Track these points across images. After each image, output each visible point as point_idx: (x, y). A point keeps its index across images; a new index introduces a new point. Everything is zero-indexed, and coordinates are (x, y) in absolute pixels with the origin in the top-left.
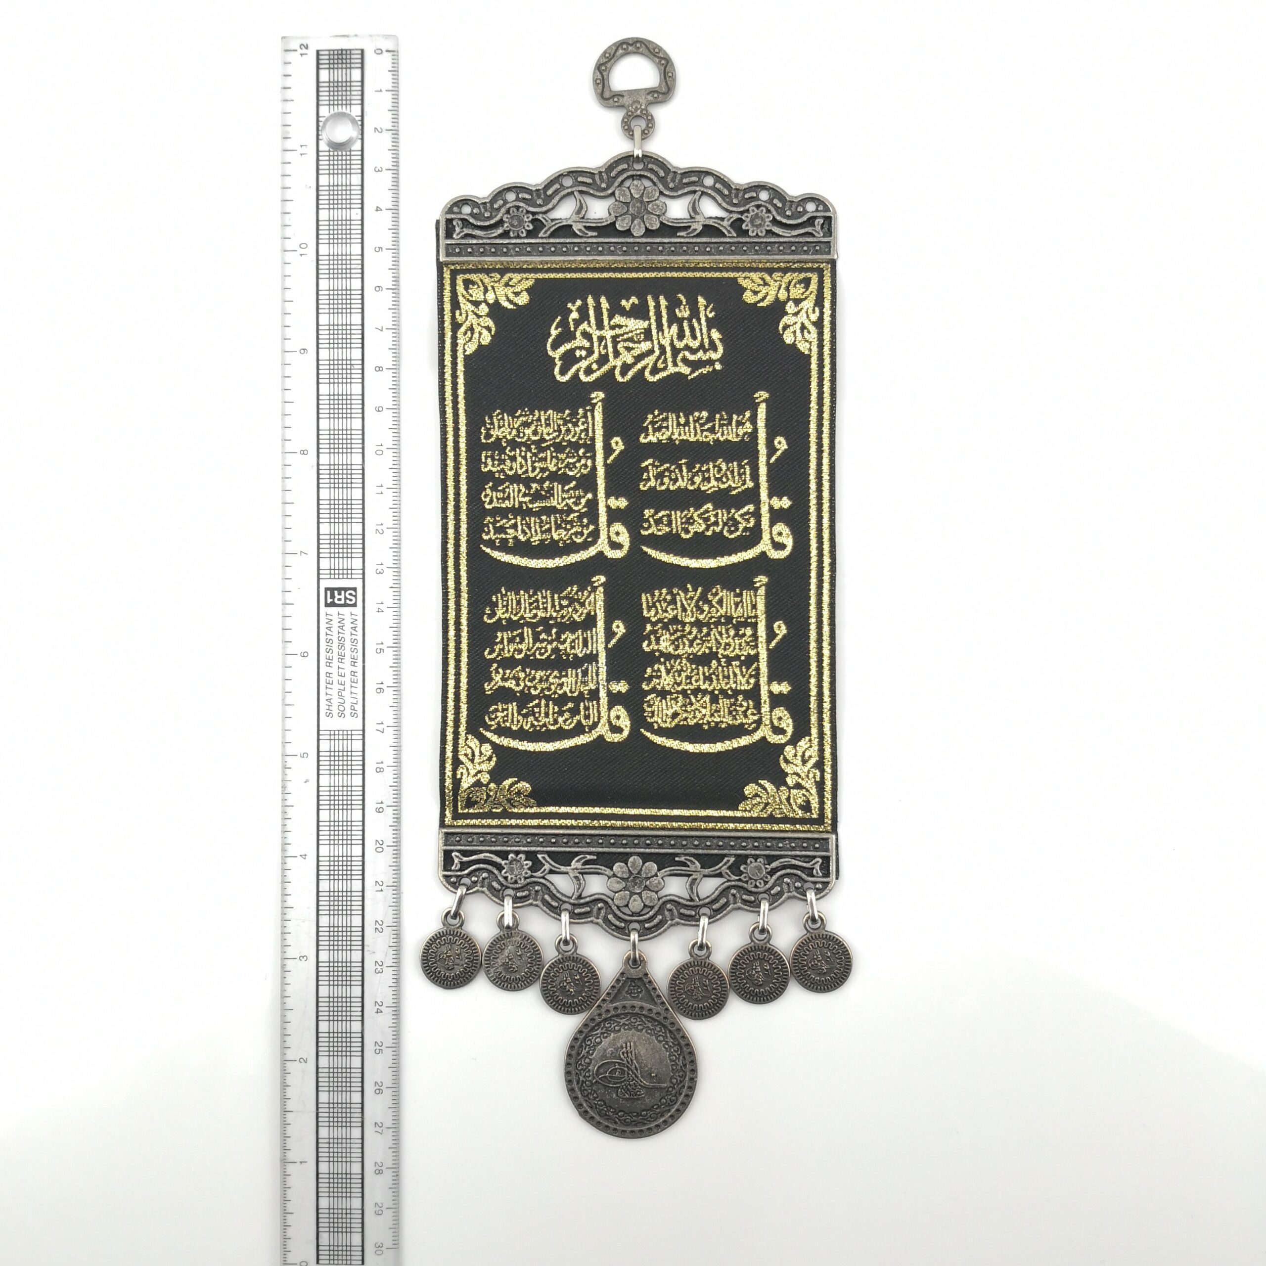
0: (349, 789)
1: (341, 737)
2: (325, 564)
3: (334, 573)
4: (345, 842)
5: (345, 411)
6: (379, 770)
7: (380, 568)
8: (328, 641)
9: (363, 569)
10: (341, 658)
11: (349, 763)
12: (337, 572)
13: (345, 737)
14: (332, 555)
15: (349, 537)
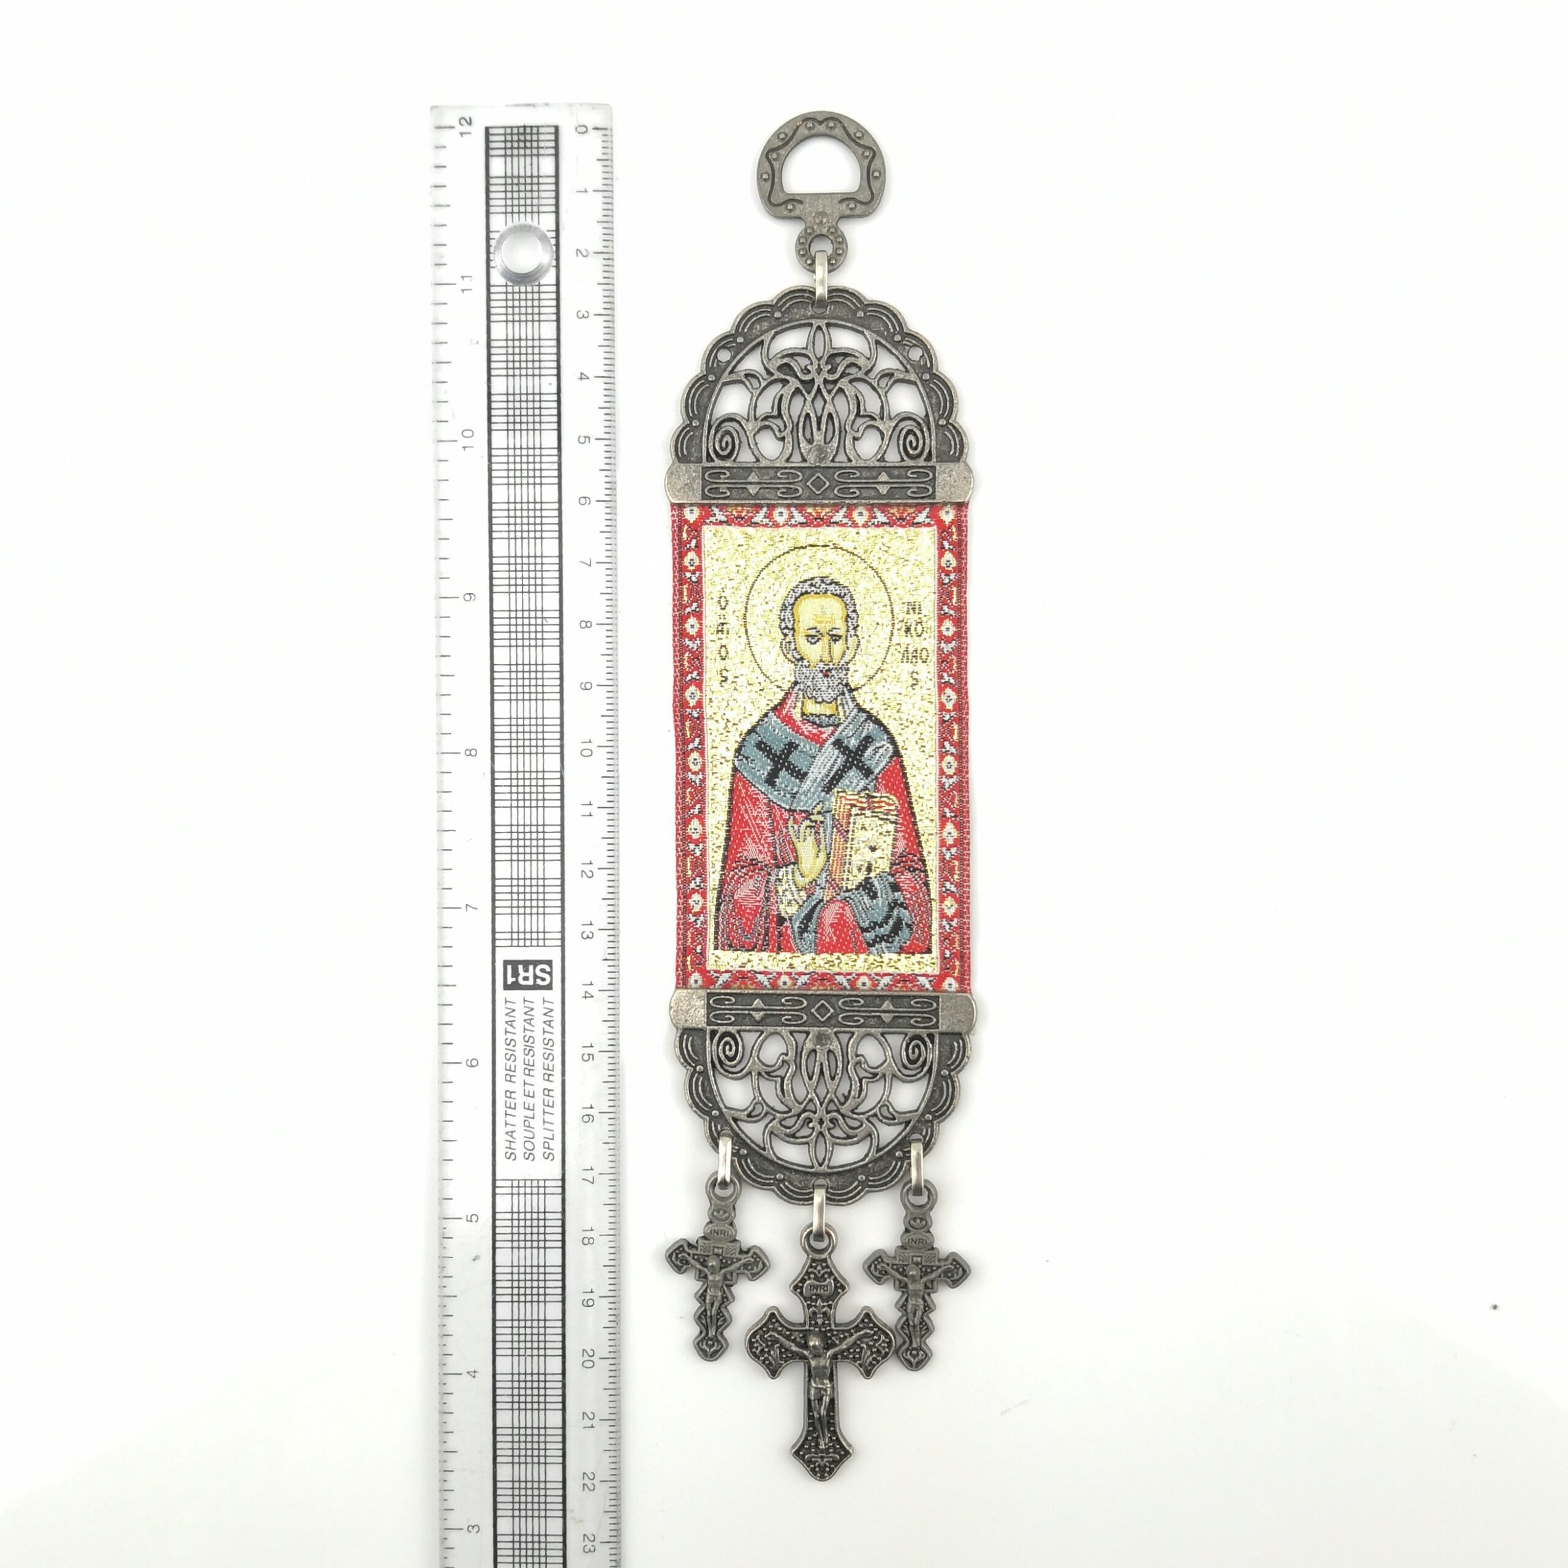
0: (542, 1270)
1: (528, 1191)
2: (503, 923)
3: (517, 937)
4: (535, 1352)
5: (533, 689)
6: (587, 1242)
7: (588, 929)
8: (509, 1043)
9: (563, 932)
10: (529, 1069)
11: (542, 1230)
12: (522, 936)
13: (535, 1190)
14: (515, 910)
15: (541, 882)
